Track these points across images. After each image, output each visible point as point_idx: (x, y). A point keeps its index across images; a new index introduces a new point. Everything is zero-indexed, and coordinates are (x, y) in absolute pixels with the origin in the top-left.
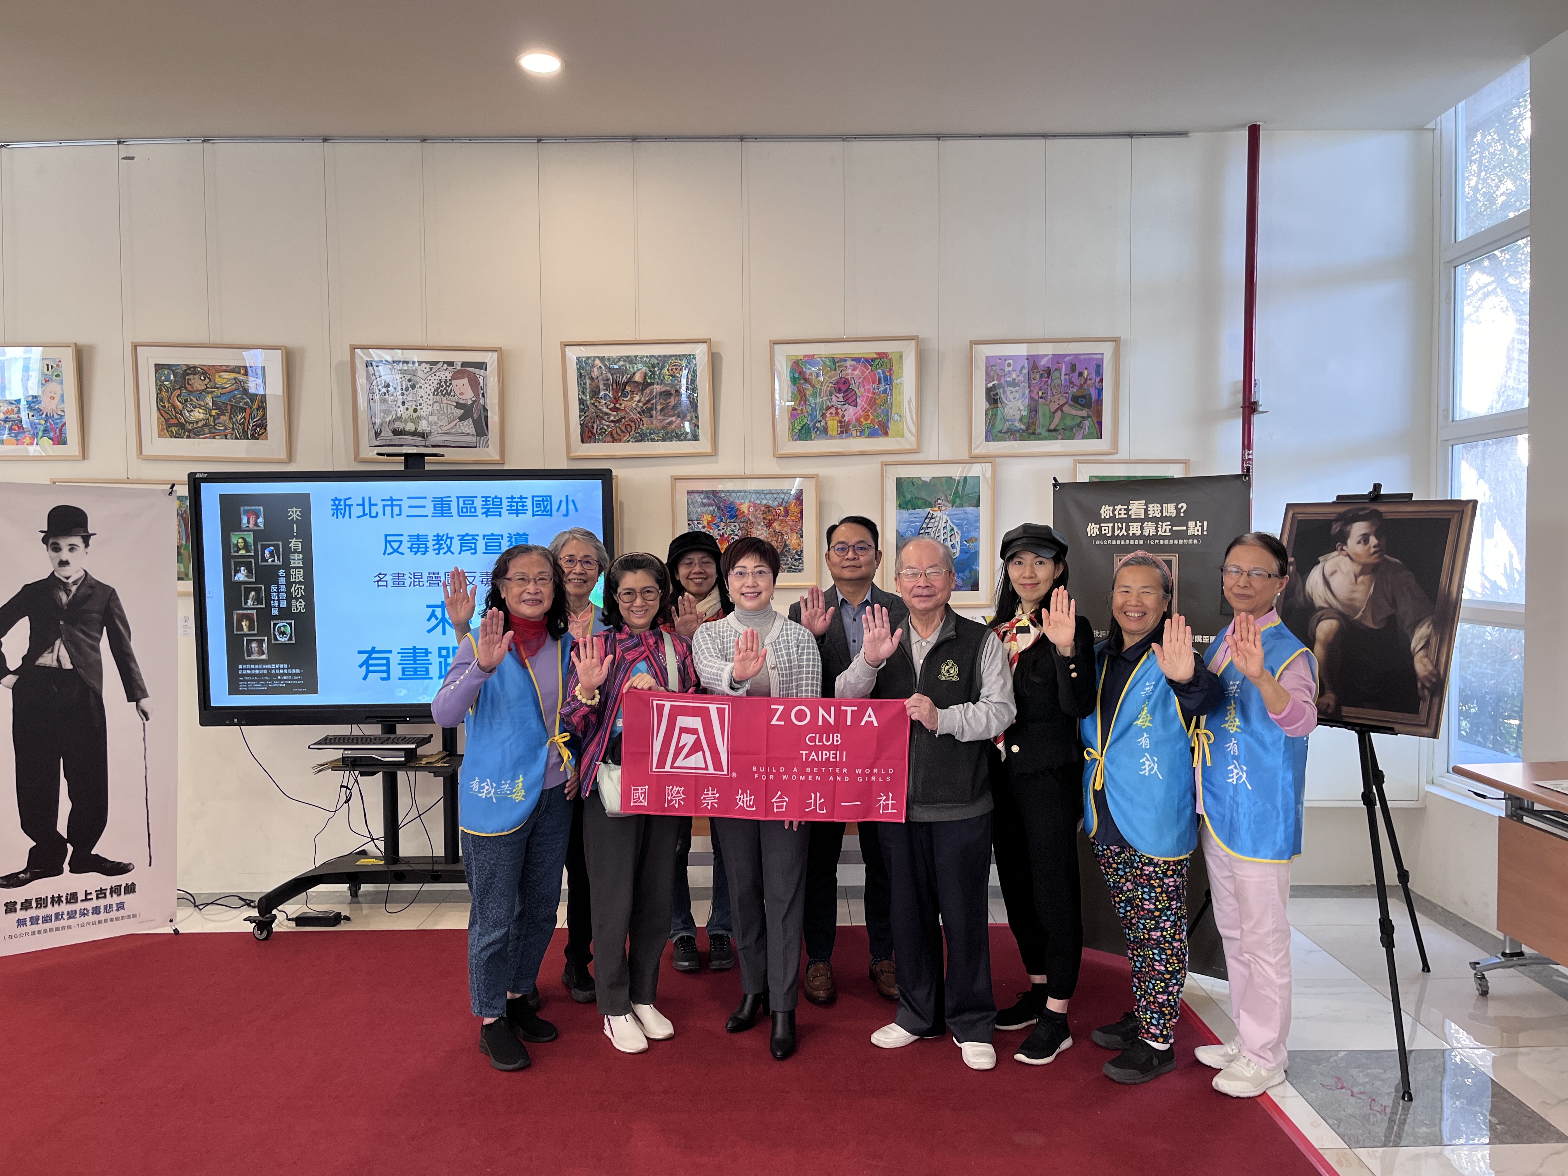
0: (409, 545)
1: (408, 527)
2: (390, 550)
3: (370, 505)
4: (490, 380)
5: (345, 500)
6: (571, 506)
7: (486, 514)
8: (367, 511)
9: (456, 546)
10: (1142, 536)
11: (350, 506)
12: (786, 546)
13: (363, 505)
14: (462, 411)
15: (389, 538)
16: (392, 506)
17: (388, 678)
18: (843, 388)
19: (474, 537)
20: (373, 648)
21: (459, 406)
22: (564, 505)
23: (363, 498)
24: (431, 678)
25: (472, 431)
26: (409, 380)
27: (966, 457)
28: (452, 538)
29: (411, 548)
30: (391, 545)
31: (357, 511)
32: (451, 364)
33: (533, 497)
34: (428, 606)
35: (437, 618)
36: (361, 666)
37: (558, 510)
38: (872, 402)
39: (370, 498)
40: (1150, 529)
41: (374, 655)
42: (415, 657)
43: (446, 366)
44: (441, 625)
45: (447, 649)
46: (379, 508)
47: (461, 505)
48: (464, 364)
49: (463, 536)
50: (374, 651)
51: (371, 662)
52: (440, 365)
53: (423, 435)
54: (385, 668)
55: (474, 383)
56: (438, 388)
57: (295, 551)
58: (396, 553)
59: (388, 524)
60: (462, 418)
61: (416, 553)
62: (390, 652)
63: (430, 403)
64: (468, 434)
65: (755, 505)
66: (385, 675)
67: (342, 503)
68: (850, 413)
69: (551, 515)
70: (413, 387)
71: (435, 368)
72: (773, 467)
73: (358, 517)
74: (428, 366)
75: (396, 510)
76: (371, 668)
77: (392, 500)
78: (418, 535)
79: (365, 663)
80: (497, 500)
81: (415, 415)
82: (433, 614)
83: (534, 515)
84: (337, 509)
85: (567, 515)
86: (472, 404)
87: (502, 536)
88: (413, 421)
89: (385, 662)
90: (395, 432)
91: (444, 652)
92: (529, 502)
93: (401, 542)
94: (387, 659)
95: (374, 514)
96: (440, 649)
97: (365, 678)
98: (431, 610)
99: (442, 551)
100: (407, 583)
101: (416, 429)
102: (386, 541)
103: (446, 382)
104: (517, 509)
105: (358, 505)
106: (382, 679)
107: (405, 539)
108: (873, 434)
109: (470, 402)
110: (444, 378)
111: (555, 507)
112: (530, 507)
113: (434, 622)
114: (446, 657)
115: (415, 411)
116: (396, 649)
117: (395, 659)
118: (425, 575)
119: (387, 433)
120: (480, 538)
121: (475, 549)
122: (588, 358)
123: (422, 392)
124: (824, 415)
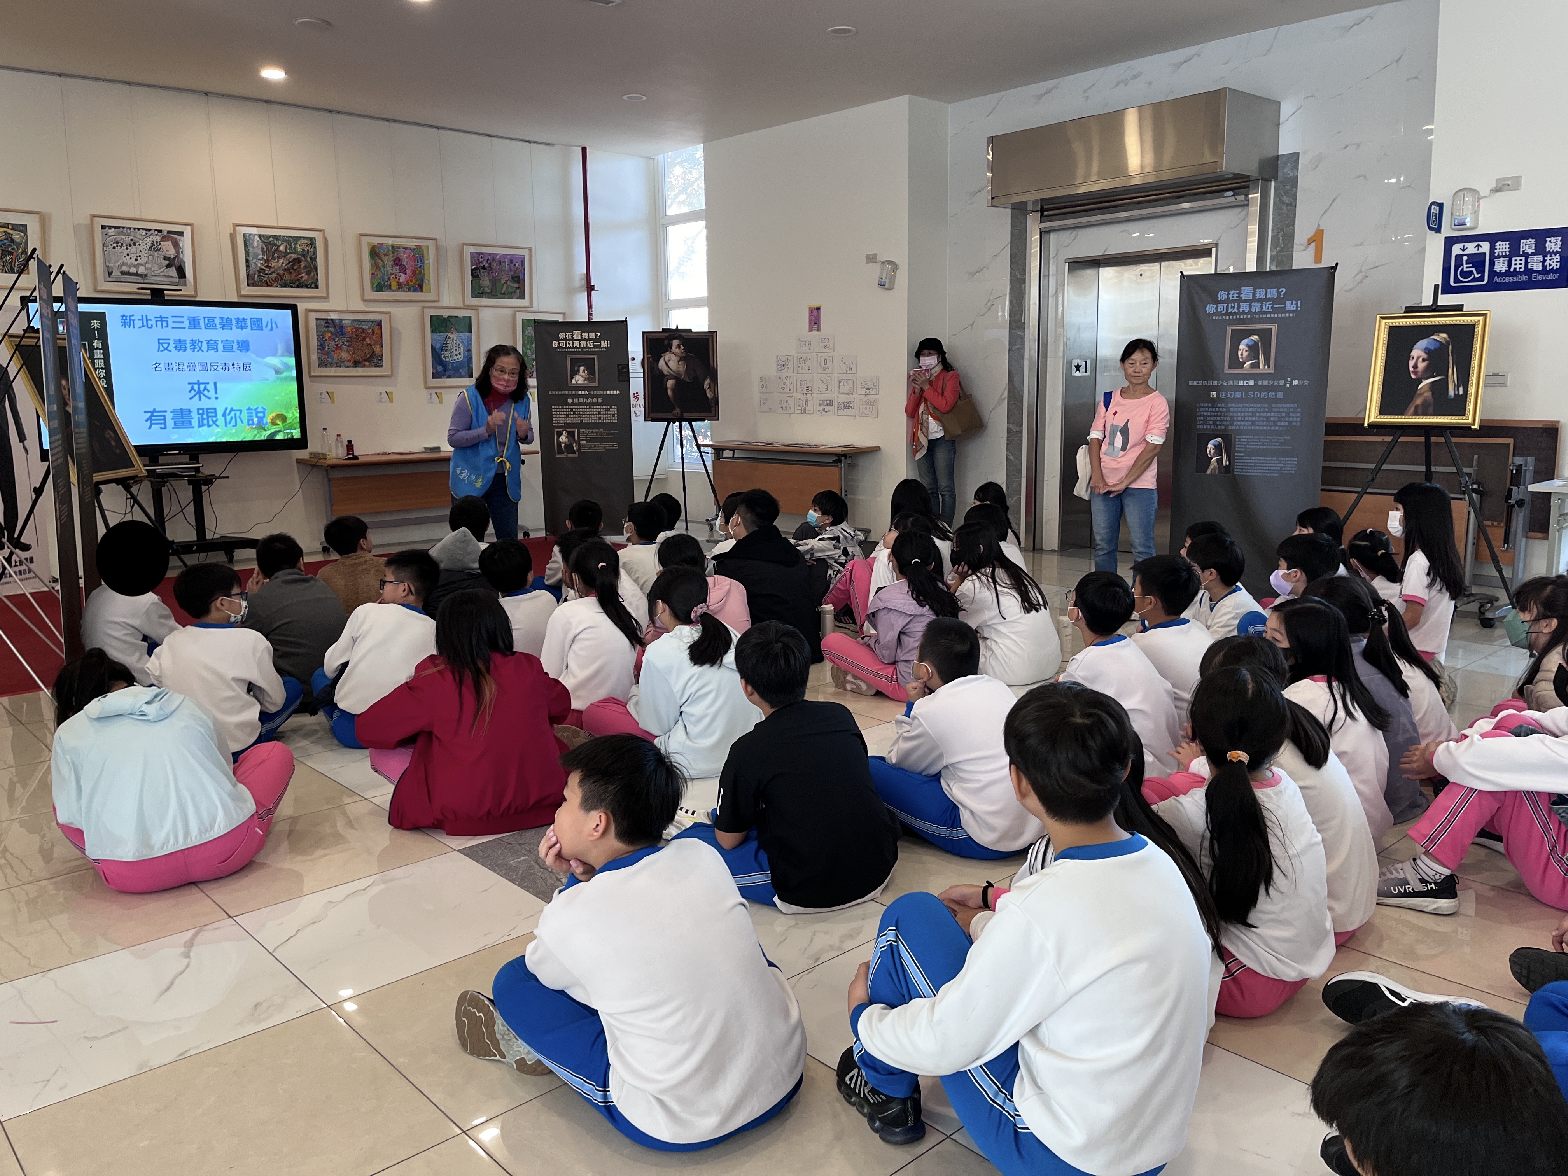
0: (174, 345)
1: (173, 335)
2: (162, 348)
3: (147, 320)
4: (186, 242)
5: (130, 316)
6: (274, 325)
7: (223, 328)
8: (145, 324)
9: (205, 346)
10: (580, 347)
11: (134, 320)
12: (373, 352)
13: (142, 320)
14: (167, 262)
15: (161, 341)
16: (162, 321)
17: (165, 428)
18: (398, 262)
19: (216, 342)
20: (154, 409)
21: (165, 258)
22: (269, 325)
23: (142, 316)
24: (193, 427)
25: (176, 275)
26: (132, 240)
27: (461, 305)
28: (202, 342)
29: (176, 347)
30: (162, 344)
31: (138, 324)
32: (160, 231)
33: (251, 319)
34: (189, 383)
35: (195, 391)
36: (147, 421)
37: (266, 327)
38: (414, 272)
39: (146, 316)
40: (583, 344)
41: (155, 414)
42: (182, 414)
43: (156, 232)
44: (198, 395)
45: (203, 409)
46: (153, 322)
47: (206, 322)
48: (169, 232)
49: (209, 341)
50: (154, 411)
51: (153, 418)
52: (152, 232)
53: (141, 276)
54: (163, 422)
55: (176, 245)
56: (151, 247)
57: (97, 348)
58: (166, 351)
59: (159, 332)
60: (168, 266)
61: (179, 351)
62: (166, 412)
63: (147, 255)
64: (172, 277)
65: (355, 328)
66: (163, 426)
67: (128, 318)
68: (403, 278)
69: (262, 330)
70: (135, 244)
71: (149, 233)
72: (361, 306)
73: (140, 327)
74: (144, 231)
75: (165, 324)
76: (153, 422)
77: (161, 317)
78: (180, 340)
79: (150, 419)
80: (229, 320)
81: (136, 263)
82: (192, 389)
83: (252, 329)
84: (125, 322)
85: (272, 329)
86: (175, 258)
87: (233, 342)
88: (135, 266)
89: (162, 418)
90: (122, 273)
91: (201, 412)
92: (248, 322)
93: (169, 344)
94: (164, 416)
95: (150, 326)
96: (198, 409)
97: (150, 428)
98: (191, 386)
99: (196, 350)
100: (175, 369)
101: (137, 272)
102: (159, 343)
103: (157, 242)
104: (241, 326)
105: (139, 320)
106: (162, 428)
107: (172, 342)
108: (414, 291)
109: (173, 257)
110: (155, 240)
111: (264, 325)
112: (249, 325)
113: (193, 393)
114: (202, 414)
115: (136, 260)
116: (169, 410)
117: (169, 416)
118: (186, 364)
119: (116, 273)
120: (219, 342)
121: (217, 348)
122: (250, 234)
123: (141, 248)
124: (389, 278)
